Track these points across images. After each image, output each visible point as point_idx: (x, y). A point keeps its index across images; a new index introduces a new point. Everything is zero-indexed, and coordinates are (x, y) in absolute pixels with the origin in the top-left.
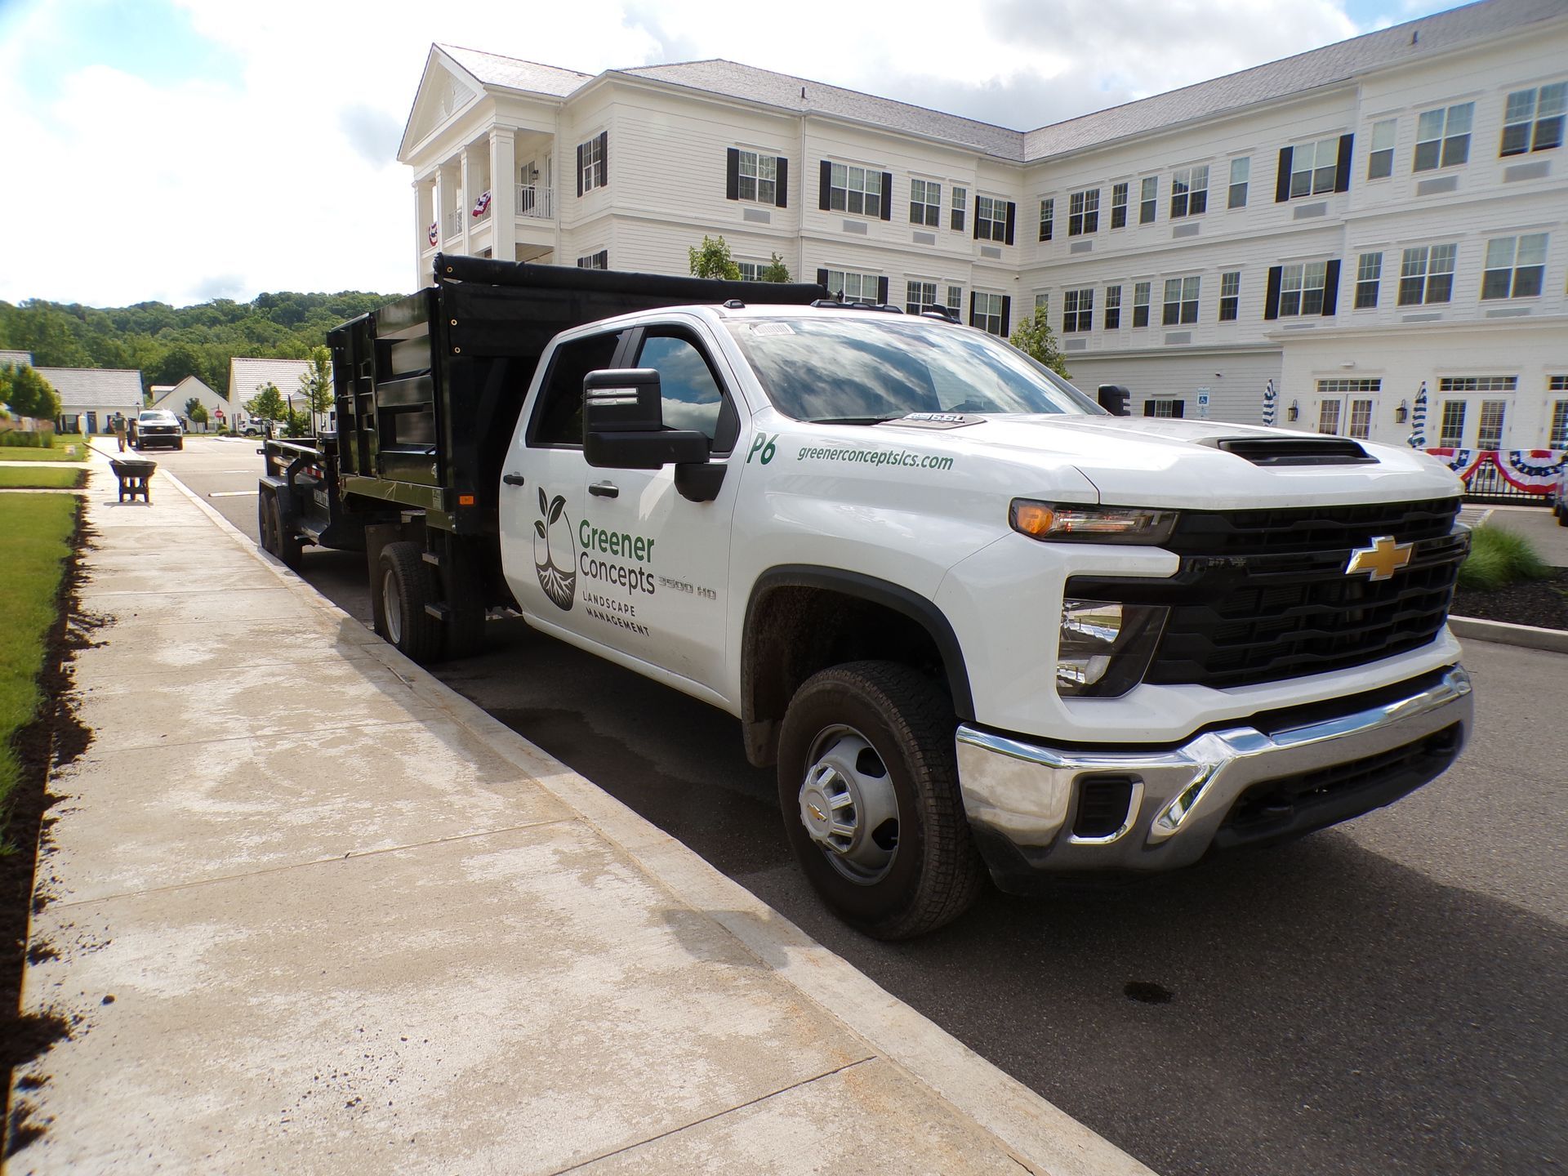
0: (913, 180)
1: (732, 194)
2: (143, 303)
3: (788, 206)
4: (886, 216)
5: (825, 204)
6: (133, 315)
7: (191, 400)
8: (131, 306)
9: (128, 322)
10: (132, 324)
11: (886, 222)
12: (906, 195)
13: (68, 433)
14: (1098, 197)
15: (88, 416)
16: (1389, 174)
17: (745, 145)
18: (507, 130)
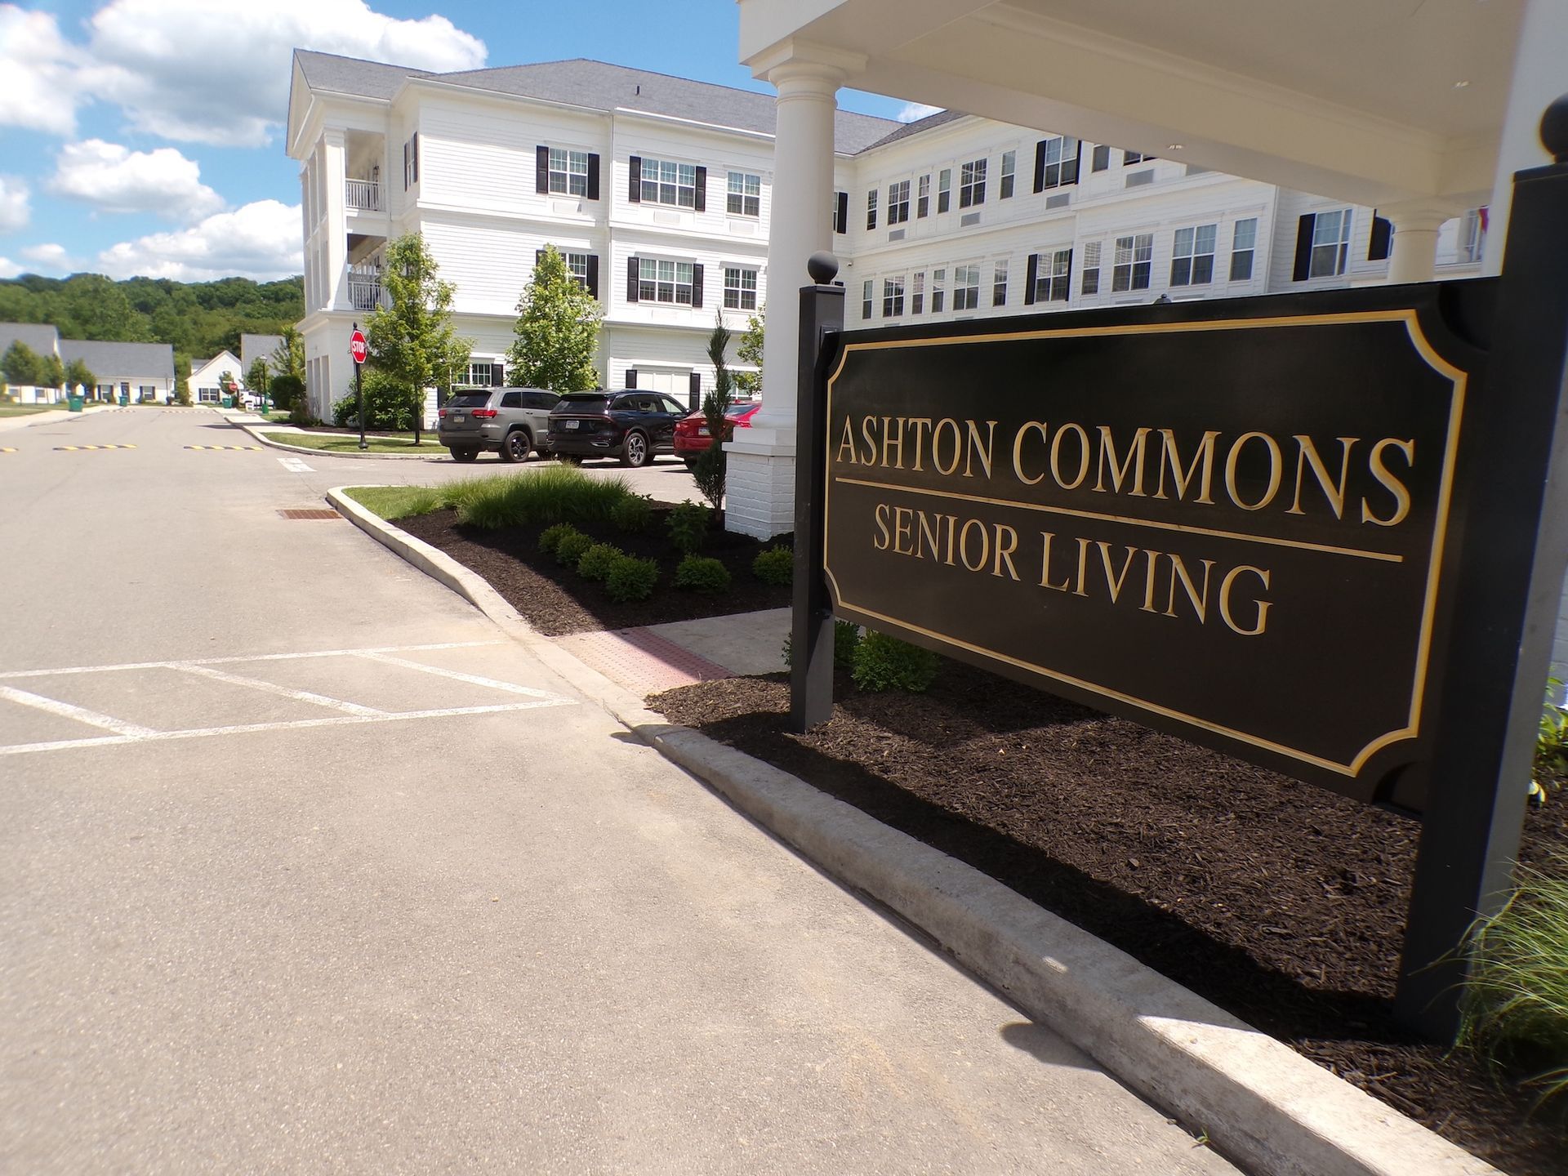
0: (729, 173)
1: (542, 188)
2: (228, 279)
3: (600, 198)
4: (700, 206)
5: (634, 197)
6: (217, 290)
7: (224, 373)
8: (216, 282)
9: (211, 297)
10: (215, 299)
11: (701, 213)
12: (723, 188)
13: (103, 403)
14: (908, 188)
15: (122, 387)
16: (1106, 168)
17: (557, 143)
18: (336, 131)
